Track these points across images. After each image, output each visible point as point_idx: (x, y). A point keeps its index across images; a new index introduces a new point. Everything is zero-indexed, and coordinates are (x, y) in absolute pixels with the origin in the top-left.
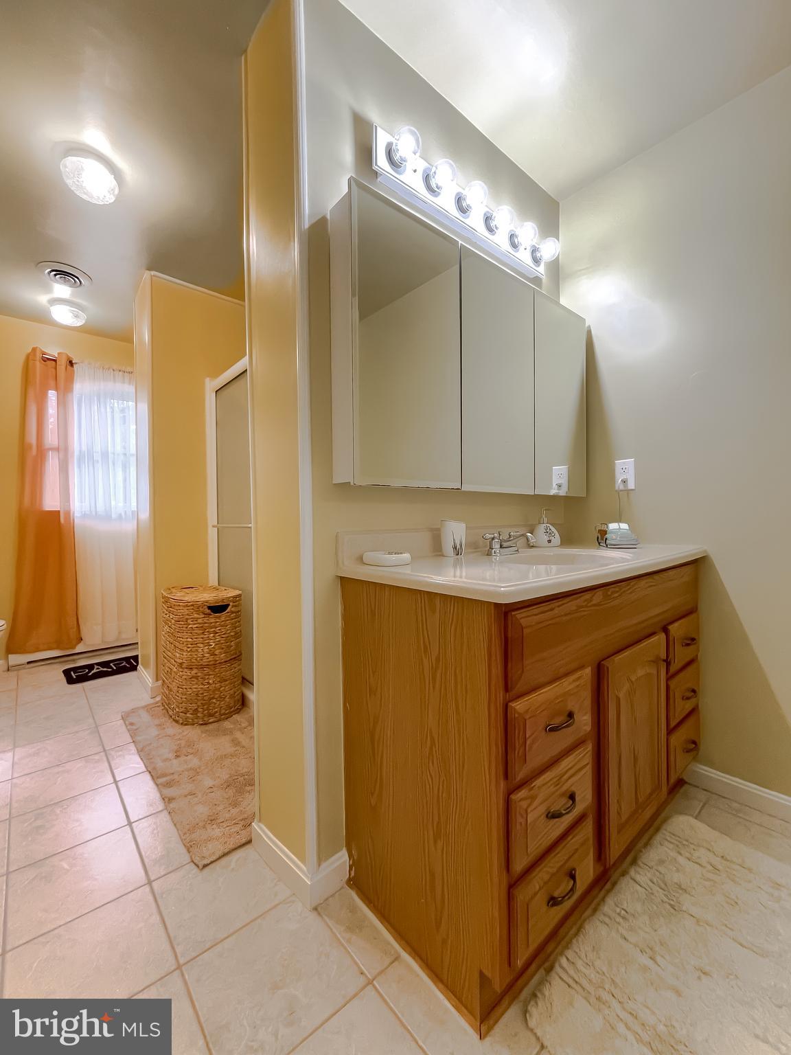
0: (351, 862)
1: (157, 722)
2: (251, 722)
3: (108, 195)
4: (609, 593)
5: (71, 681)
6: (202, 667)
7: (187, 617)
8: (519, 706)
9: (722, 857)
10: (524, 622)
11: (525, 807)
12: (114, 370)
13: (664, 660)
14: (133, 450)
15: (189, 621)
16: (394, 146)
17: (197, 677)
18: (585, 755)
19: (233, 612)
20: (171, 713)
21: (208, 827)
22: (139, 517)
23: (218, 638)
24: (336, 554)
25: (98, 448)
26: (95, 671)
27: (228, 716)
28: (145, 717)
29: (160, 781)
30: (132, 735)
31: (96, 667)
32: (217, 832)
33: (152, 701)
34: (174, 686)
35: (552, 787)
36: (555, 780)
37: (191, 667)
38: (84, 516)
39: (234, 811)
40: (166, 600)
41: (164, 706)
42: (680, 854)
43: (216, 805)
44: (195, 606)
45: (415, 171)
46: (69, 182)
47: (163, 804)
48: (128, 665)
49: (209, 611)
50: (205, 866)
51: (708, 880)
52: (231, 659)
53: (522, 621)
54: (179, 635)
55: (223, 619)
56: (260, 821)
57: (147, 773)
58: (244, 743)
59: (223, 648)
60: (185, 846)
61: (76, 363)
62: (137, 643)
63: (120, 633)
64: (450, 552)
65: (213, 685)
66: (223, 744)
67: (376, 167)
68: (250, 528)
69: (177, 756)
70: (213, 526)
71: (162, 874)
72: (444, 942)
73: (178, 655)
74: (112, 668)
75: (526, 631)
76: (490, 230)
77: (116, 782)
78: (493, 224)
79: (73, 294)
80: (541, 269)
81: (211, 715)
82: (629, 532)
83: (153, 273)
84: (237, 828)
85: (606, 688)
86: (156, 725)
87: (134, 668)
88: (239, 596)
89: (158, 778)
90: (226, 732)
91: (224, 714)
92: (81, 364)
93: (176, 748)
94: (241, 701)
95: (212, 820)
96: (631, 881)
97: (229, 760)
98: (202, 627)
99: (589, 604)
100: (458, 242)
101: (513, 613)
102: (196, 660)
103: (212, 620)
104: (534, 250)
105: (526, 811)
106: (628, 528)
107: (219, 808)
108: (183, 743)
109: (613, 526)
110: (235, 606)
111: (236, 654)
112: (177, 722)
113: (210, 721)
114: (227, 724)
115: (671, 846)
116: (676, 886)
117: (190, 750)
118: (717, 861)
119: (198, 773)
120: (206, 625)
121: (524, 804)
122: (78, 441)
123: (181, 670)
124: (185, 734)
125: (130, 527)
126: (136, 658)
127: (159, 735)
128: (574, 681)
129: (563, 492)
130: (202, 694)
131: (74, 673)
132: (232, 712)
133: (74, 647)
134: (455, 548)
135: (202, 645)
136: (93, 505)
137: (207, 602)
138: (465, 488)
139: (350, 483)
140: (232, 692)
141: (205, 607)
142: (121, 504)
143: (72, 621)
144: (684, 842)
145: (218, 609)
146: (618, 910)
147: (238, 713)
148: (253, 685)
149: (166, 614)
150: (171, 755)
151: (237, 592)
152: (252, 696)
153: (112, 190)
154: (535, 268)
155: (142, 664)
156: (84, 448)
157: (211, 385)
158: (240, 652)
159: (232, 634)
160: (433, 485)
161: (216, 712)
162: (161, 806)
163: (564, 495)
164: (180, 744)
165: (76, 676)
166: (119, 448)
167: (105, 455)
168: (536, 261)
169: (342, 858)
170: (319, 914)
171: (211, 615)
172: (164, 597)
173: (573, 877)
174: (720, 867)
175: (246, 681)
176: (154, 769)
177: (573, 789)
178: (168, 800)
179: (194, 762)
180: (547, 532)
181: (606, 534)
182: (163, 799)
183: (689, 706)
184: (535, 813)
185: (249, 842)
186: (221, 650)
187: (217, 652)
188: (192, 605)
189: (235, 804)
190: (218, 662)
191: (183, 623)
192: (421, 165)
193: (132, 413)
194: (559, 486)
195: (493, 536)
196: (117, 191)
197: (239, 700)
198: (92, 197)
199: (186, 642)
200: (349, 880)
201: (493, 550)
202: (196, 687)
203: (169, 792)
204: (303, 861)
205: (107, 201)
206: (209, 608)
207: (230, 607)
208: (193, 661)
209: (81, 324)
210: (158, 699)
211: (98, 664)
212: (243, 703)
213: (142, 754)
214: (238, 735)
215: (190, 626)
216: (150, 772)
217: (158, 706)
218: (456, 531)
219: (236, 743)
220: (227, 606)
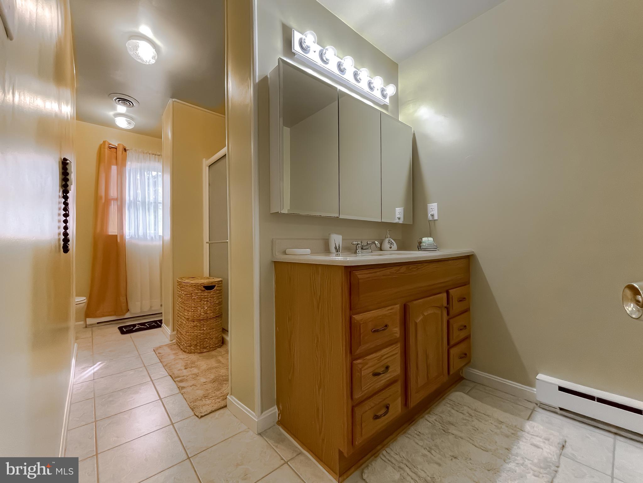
0: (279, 413)
1: (174, 352)
2: (227, 352)
3: (152, 60)
4: (410, 268)
5: (123, 332)
6: (199, 321)
7: (192, 292)
8: (357, 317)
9: (475, 410)
10: (359, 276)
11: (360, 367)
12: (149, 154)
13: (446, 307)
14: (160, 199)
15: (193, 295)
16: (303, 40)
17: (197, 326)
18: (396, 349)
19: (217, 290)
20: (182, 347)
21: (203, 399)
22: (164, 239)
23: (209, 305)
24: (272, 250)
25: (140, 198)
26: (137, 327)
27: (214, 349)
28: (167, 350)
29: (176, 380)
30: (160, 358)
31: (137, 325)
32: (208, 402)
33: (171, 342)
34: (183, 332)
35: (376, 361)
36: (378, 358)
37: (193, 320)
38: (131, 238)
39: (218, 393)
40: (180, 284)
41: (178, 344)
42: (453, 409)
43: (207, 390)
44: (196, 286)
45: (315, 52)
46: (131, 53)
47: (178, 390)
48: (157, 325)
49: (204, 289)
50: (202, 417)
51: (466, 420)
52: (216, 317)
53: (358, 276)
54: (187, 302)
55: (212, 293)
56: (231, 394)
57: (169, 376)
58: (223, 362)
59: (212, 310)
60: (191, 408)
61: (128, 150)
62: (162, 313)
63: (151, 307)
64: (333, 250)
65: (206, 331)
66: (212, 363)
67: (294, 50)
68: (227, 242)
69: (186, 369)
70: (207, 243)
71: (179, 420)
72: (323, 440)
73: (186, 314)
74: (147, 326)
75: (360, 281)
76: (357, 81)
77: (152, 380)
78: (358, 78)
79: (127, 111)
80: (387, 101)
81: (205, 348)
82: (433, 242)
83: (174, 100)
84: (219, 400)
85: (408, 317)
86: (173, 354)
87: (160, 326)
88: (221, 281)
89: (175, 378)
90: (212, 357)
91: (212, 348)
92: (131, 150)
93: (185, 364)
94: (222, 341)
95: (205, 397)
96: (425, 420)
97: (215, 370)
98: (200, 298)
99: (398, 272)
100: (337, 88)
101: (353, 272)
102: (196, 316)
103: (206, 294)
104: (383, 90)
105: (361, 369)
106: (433, 240)
107: (209, 392)
108: (189, 362)
109: (424, 239)
110: (219, 287)
111: (219, 314)
112: (185, 352)
113: (205, 351)
114: (214, 353)
115: (449, 405)
116: (448, 422)
117: (193, 366)
118: (472, 412)
119: (197, 376)
120: (202, 297)
121: (360, 366)
122: (129, 196)
123: (188, 322)
124: (190, 357)
125: (159, 243)
126: (161, 321)
127: (175, 358)
128: (389, 310)
129: (401, 221)
130: (200, 336)
131: (125, 329)
132: (216, 347)
133: (124, 314)
134: (336, 248)
135: (200, 308)
136: (136, 232)
137: (203, 283)
138: (341, 217)
139: (278, 212)
140: (216, 335)
141: (202, 286)
142: (152, 232)
143: (123, 299)
144: (456, 404)
145: (209, 288)
146: (416, 432)
147: (220, 347)
148: (228, 332)
149: (180, 292)
150: (183, 368)
151: (220, 279)
152: (228, 338)
153: (154, 57)
154: (384, 100)
155: (164, 323)
156: (132, 198)
157: (206, 163)
158: (221, 313)
159: (217, 302)
160: (323, 214)
161: (208, 346)
162: (177, 391)
163: (402, 223)
164: (188, 363)
165: (125, 330)
166: (152, 199)
167: (144, 203)
168: (384, 96)
169: (274, 410)
170: (262, 436)
171: (205, 291)
172: (178, 282)
173: (388, 408)
174: (473, 415)
175: (225, 331)
176: (173, 374)
177: (389, 364)
178: (181, 388)
179: (195, 371)
180: (389, 243)
181: (421, 243)
182: (179, 388)
183: (463, 334)
184: (367, 371)
185: (226, 406)
186: (210, 311)
187: (208, 312)
188: (195, 285)
189: (219, 390)
190: (209, 318)
191: (189, 296)
192: (318, 48)
193: (160, 179)
194: (399, 219)
195: (357, 243)
196: (156, 58)
197: (220, 341)
198: (143, 61)
199: (191, 306)
200: (278, 421)
201: (358, 250)
202: (197, 332)
203: (182, 384)
204: (254, 411)
205: (151, 63)
206: (204, 287)
207: (216, 287)
208: (195, 317)
209: (132, 127)
210: (174, 341)
211: (139, 324)
212: (223, 342)
213: (165, 367)
214: (220, 358)
215: (193, 297)
216: (171, 376)
217: (174, 345)
218: (336, 239)
219: (219, 362)
220: (214, 286)
